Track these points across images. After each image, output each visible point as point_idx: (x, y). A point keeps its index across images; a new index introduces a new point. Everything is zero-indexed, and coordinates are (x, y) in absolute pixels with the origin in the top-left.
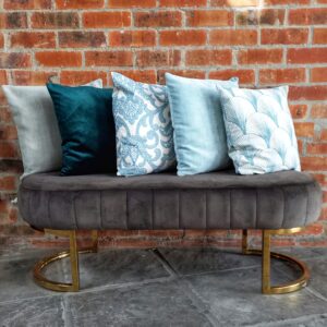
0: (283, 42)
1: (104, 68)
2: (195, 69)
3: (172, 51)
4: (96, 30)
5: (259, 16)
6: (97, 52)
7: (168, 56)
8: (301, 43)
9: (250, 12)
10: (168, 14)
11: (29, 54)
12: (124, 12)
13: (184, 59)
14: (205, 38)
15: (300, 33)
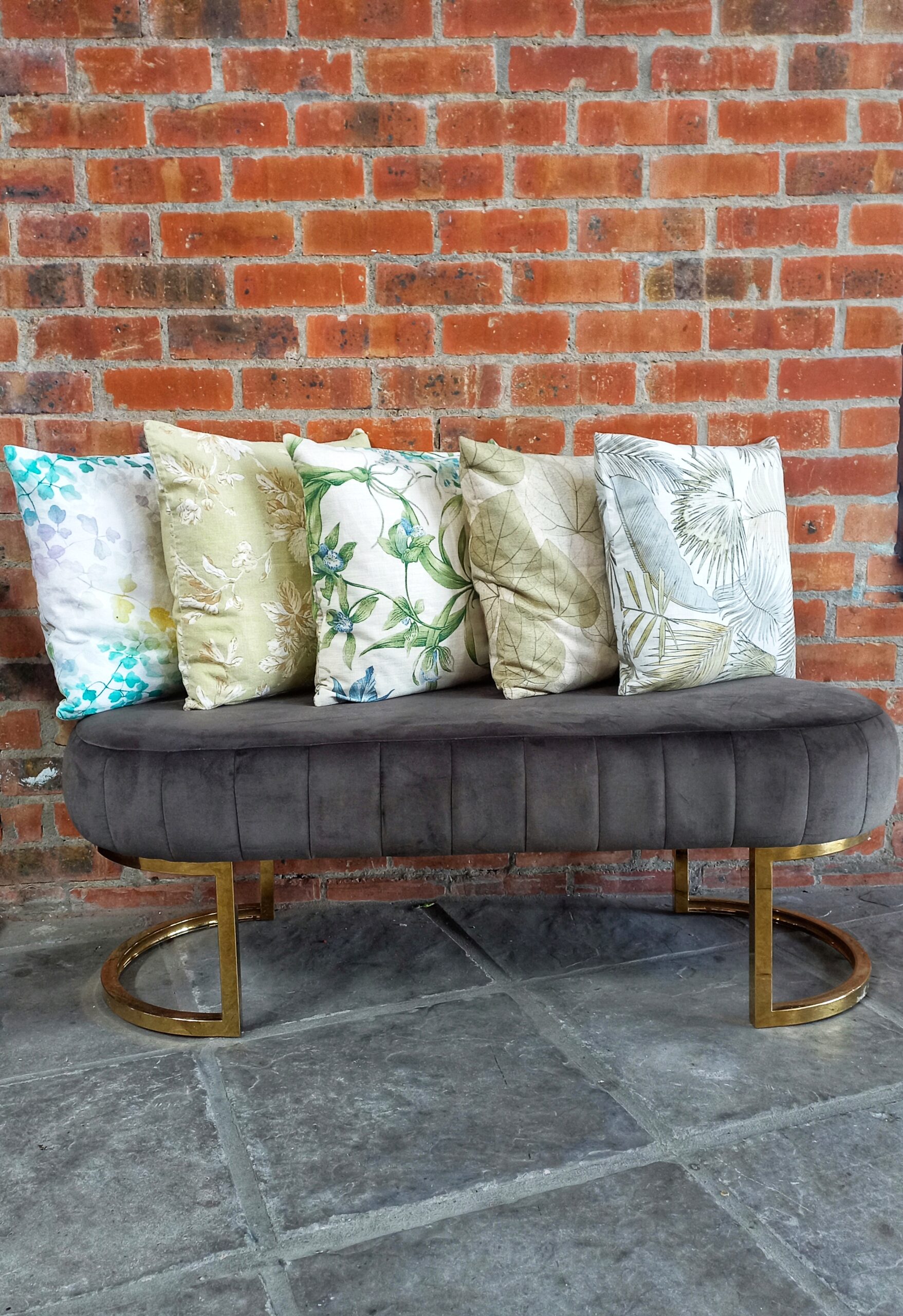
0: (767, 346)
1: (293, 413)
2: (538, 415)
3: (477, 367)
4: (271, 313)
5: (705, 278)
6: (273, 370)
7: (466, 381)
8: (814, 346)
9: (682, 265)
10: (464, 271)
11: (86, 375)
12: (349, 268)
13: (509, 390)
14: (564, 334)
15: (813, 321)
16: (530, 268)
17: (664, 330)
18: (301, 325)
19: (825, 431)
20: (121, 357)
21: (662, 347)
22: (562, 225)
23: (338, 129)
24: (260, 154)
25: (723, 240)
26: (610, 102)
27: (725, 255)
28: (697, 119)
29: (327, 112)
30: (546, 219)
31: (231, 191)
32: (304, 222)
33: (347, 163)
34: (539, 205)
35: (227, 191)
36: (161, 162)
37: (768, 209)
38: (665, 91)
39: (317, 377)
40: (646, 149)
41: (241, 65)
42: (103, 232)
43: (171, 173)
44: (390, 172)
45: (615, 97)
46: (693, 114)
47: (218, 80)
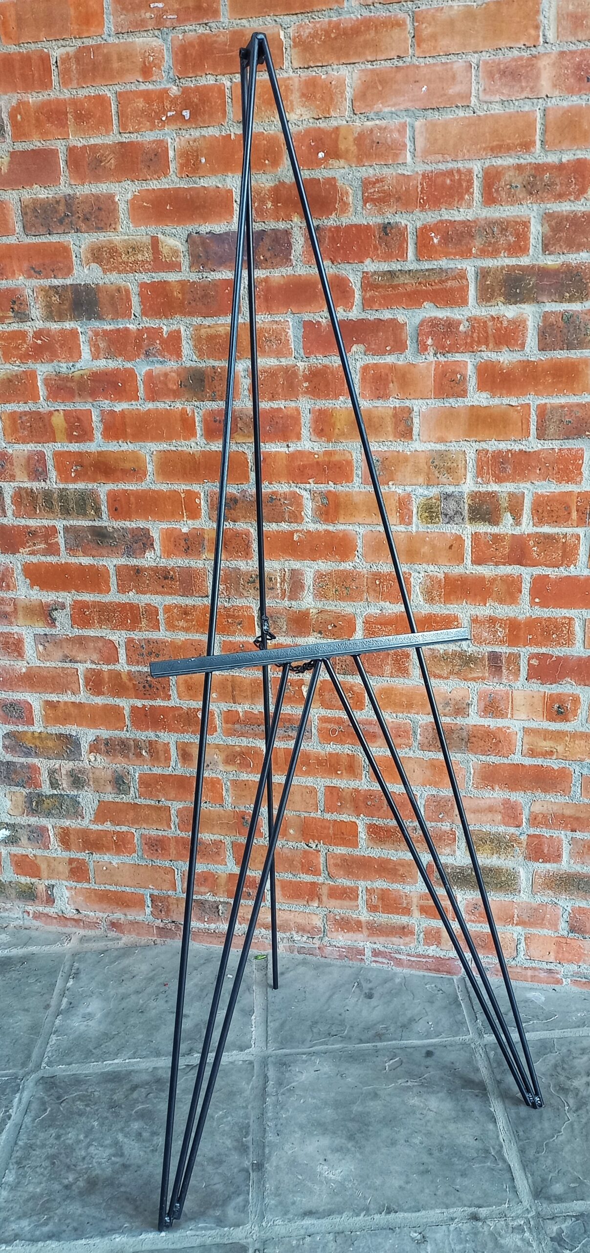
0: (520, 563)
1: (153, 597)
2: (334, 608)
3: (286, 570)
4: (134, 525)
5: (466, 507)
6: (137, 566)
7: (279, 580)
8: (561, 565)
9: (447, 496)
10: (274, 497)
11: (11, 565)
12: (187, 492)
13: (311, 587)
14: (354, 548)
15: (561, 544)
16: (327, 495)
17: (433, 547)
18: (155, 535)
19: (571, 633)
20: (32, 553)
21: (433, 561)
22: (349, 463)
23: (175, 387)
24: (120, 407)
25: (482, 477)
26: (386, 364)
27: (483, 489)
28: (459, 376)
29: (166, 375)
30: (337, 458)
31: (101, 434)
32: (154, 458)
33: (184, 412)
34: (330, 447)
35: (98, 435)
36: (51, 413)
37: (521, 451)
38: (431, 354)
39: (169, 573)
40: (416, 402)
41: (102, 340)
42: (15, 464)
43: (58, 421)
44: (215, 421)
45: (390, 359)
46: (455, 373)
47: (86, 351)
